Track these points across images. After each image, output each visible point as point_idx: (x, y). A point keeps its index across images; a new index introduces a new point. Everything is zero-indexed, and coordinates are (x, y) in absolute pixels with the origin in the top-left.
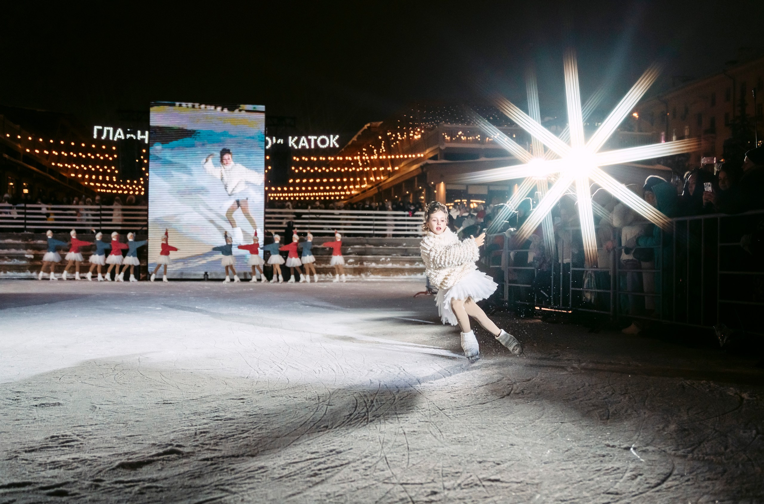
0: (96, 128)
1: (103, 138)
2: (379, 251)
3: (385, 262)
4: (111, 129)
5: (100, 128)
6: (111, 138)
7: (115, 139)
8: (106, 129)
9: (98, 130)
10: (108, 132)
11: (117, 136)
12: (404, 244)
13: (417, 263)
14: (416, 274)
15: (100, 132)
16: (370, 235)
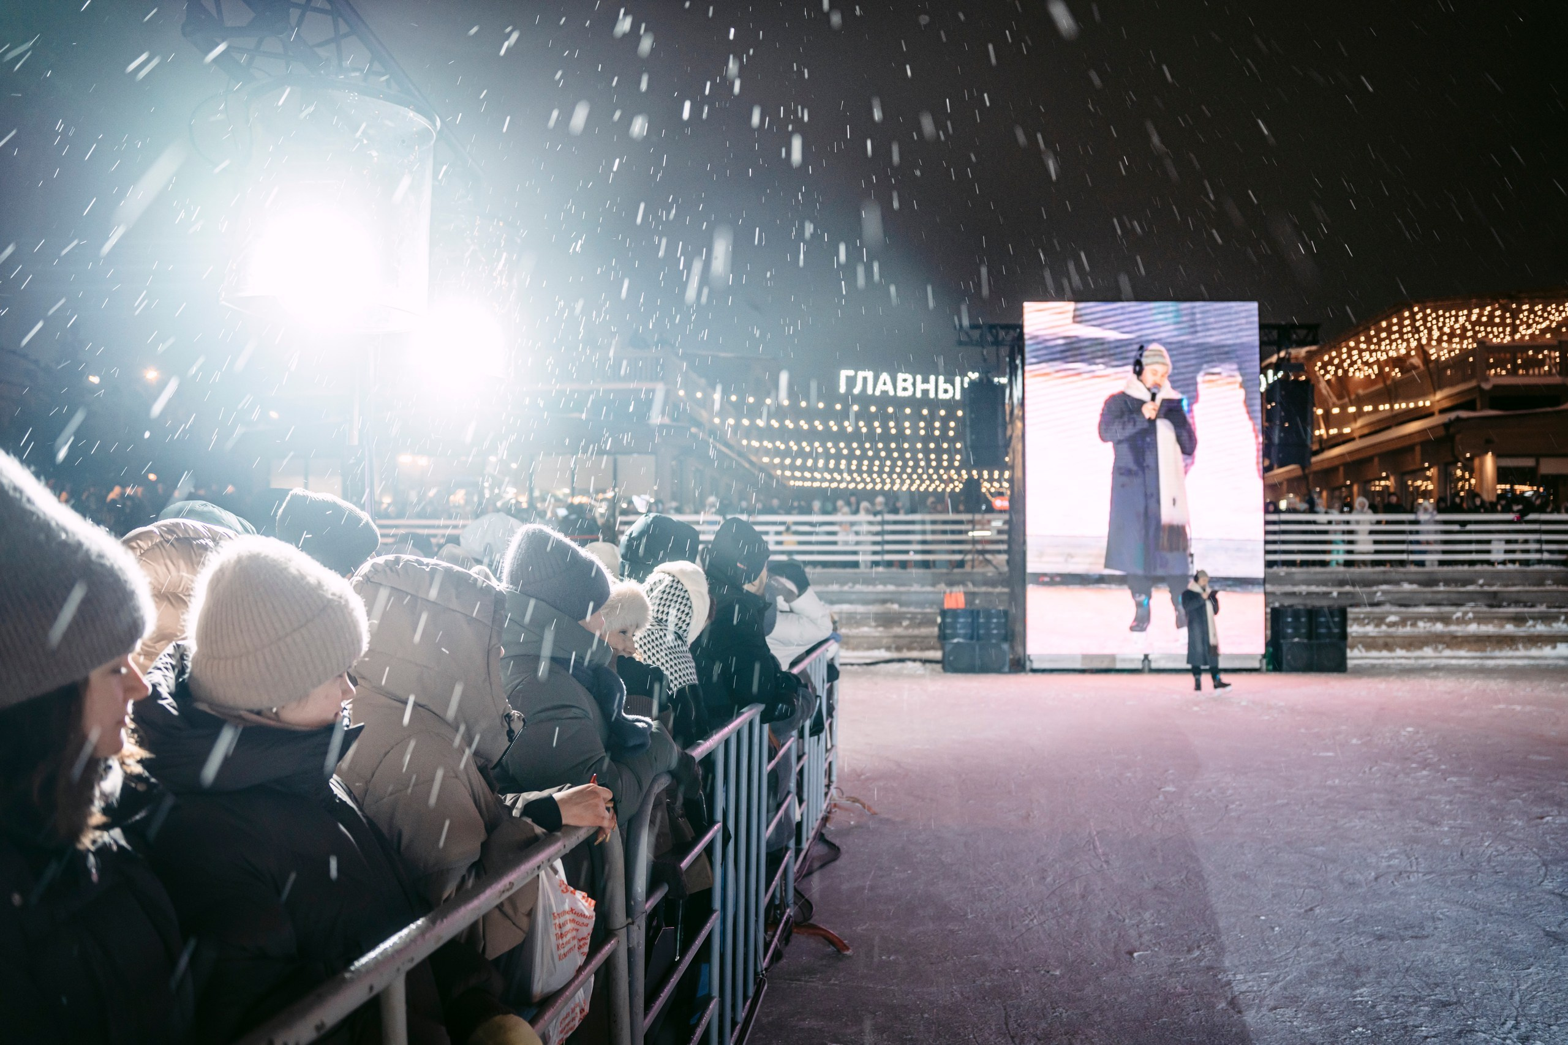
0: (845, 374)
1: (857, 391)
2: (1439, 596)
3: (1462, 621)
4: (870, 375)
5: (851, 373)
6: (870, 391)
7: (877, 393)
8: (861, 374)
9: (848, 378)
10: (865, 379)
11: (880, 387)
12: (1481, 582)
13: (1531, 622)
14: (1540, 647)
15: (852, 382)
16: (1402, 563)
